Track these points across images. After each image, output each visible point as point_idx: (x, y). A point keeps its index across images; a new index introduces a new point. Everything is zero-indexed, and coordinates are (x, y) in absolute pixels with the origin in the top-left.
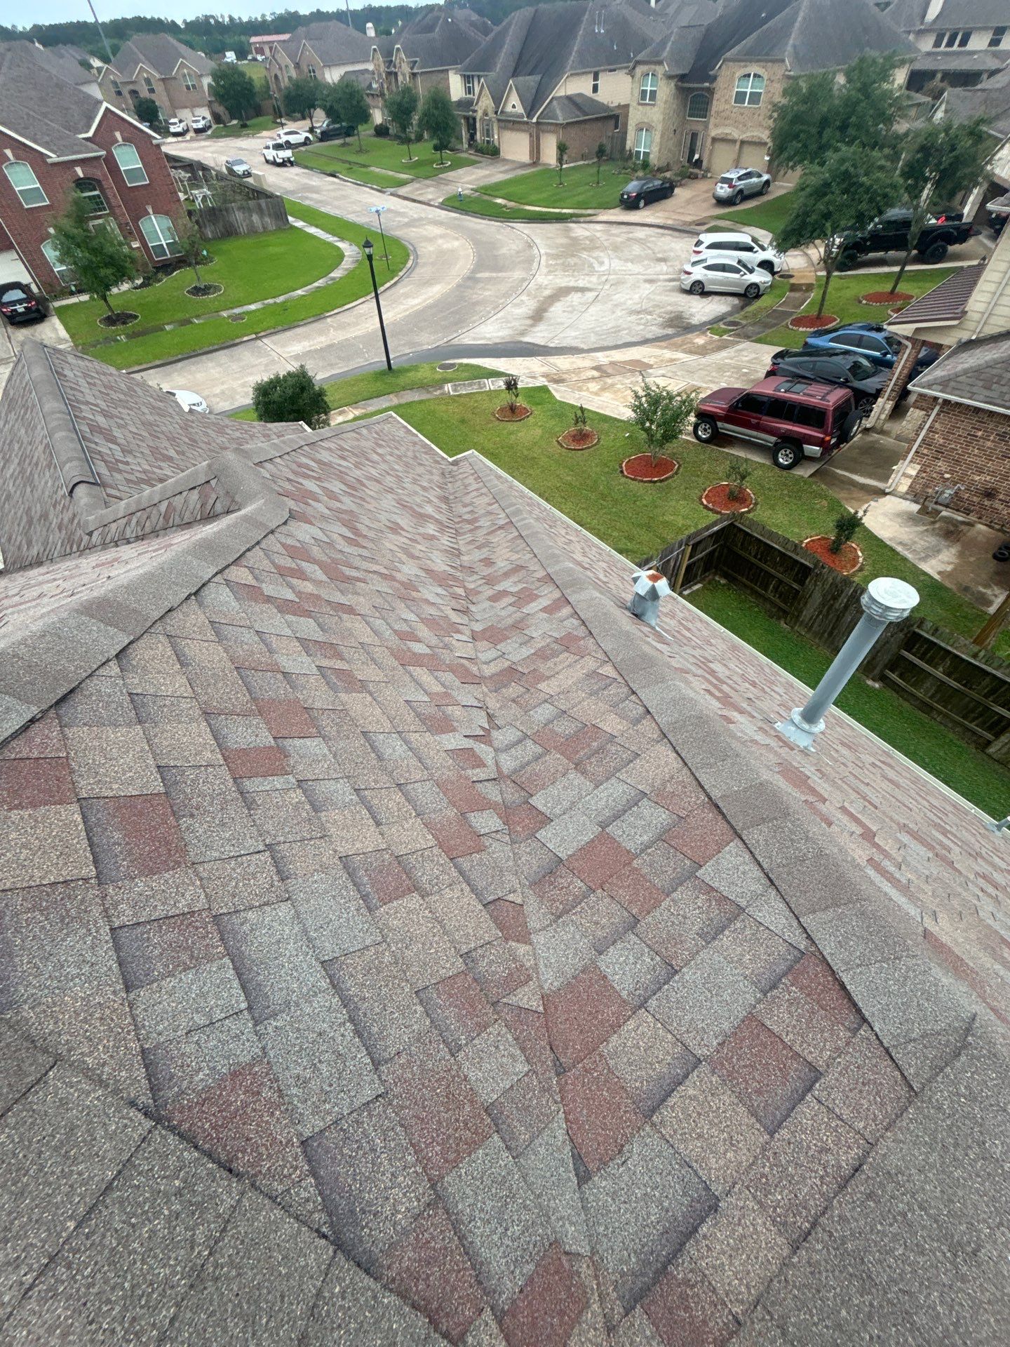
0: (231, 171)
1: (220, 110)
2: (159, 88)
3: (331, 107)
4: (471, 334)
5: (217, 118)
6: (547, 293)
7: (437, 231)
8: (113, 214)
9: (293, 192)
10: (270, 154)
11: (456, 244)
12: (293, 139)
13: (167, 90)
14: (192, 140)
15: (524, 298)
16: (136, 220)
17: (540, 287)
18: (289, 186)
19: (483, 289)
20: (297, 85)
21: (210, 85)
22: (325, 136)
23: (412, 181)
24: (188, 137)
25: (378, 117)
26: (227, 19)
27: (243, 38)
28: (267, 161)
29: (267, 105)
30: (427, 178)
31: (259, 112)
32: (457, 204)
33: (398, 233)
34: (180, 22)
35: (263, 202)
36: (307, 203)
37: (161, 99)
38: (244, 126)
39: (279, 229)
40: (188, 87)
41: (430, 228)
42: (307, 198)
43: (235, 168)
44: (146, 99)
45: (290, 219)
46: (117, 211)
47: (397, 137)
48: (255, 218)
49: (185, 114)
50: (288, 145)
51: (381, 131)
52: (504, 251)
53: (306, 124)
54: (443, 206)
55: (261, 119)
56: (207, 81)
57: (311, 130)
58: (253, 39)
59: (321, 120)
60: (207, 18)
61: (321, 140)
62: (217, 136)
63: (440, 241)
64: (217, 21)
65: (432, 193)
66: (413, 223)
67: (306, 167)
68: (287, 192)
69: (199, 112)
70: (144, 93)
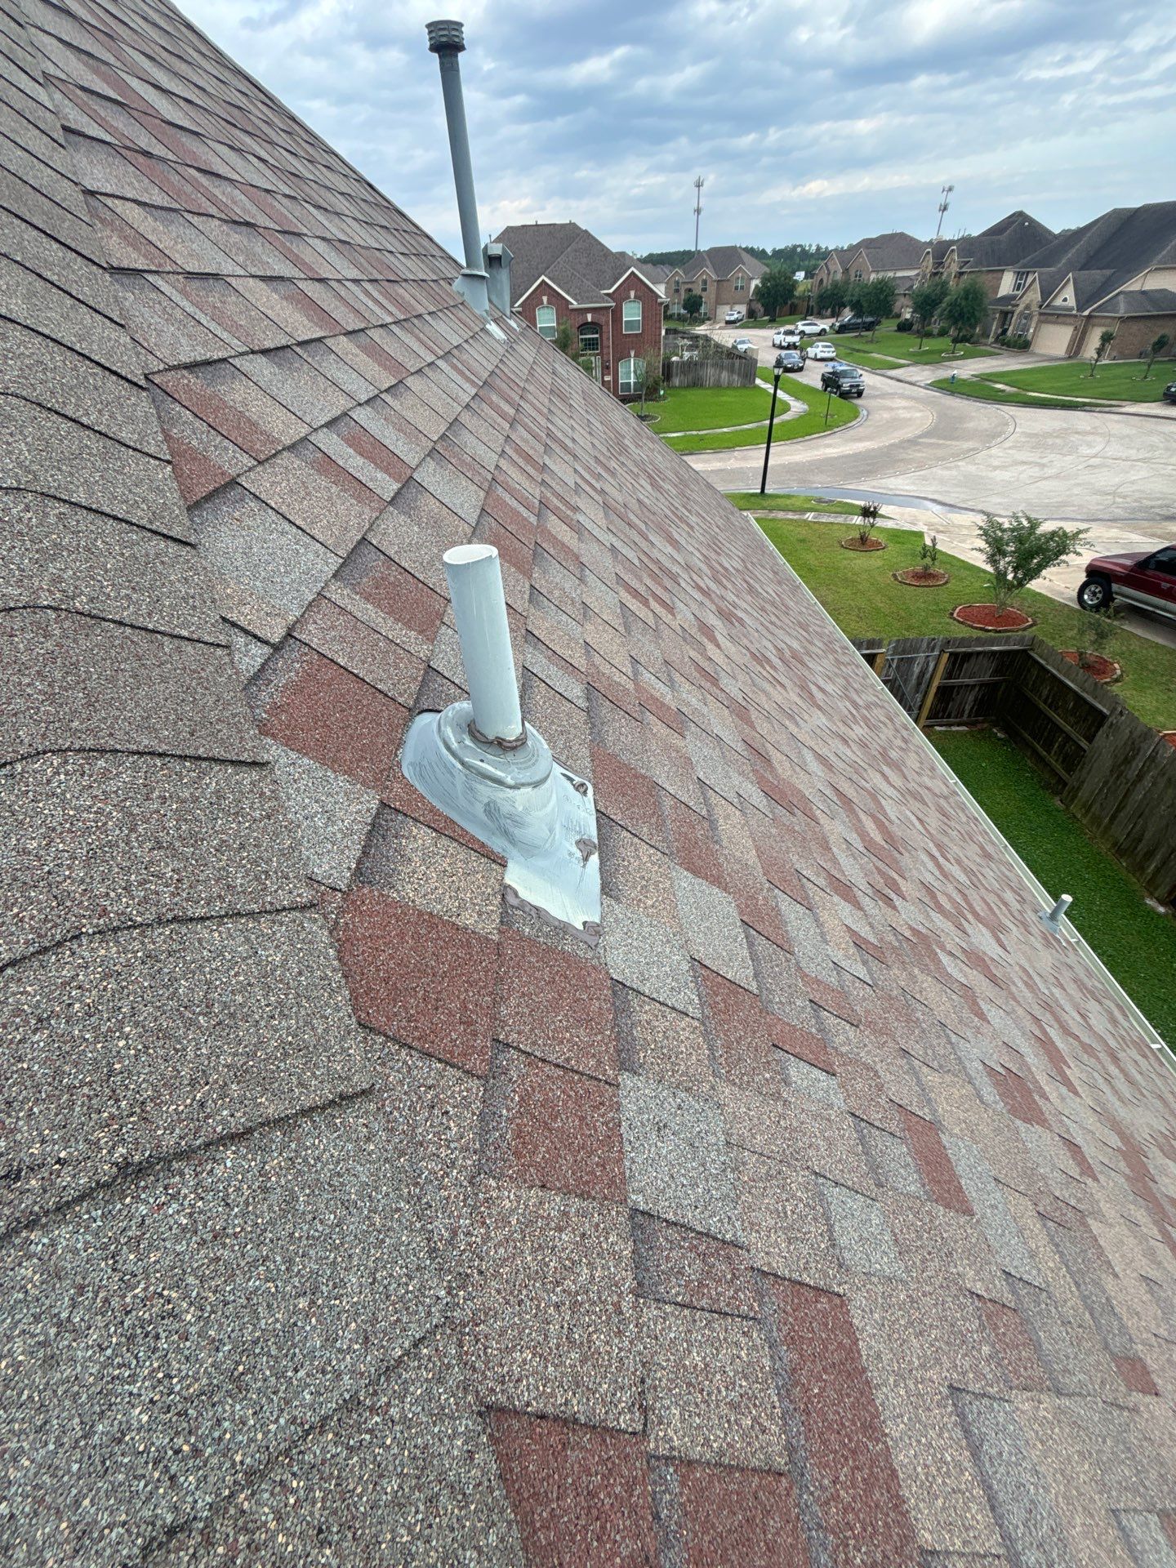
0: (734, 347)
1: (759, 307)
2: (712, 289)
3: (860, 303)
4: (874, 483)
5: (751, 314)
6: (994, 463)
7: (904, 403)
10: (779, 339)
11: (918, 415)
12: (808, 329)
13: (718, 288)
14: (721, 327)
15: (962, 462)
16: (618, 360)
19: (919, 451)
20: (835, 285)
21: (757, 286)
22: (843, 329)
23: (908, 365)
26: (814, 248)
28: (774, 345)
29: (801, 306)
30: (926, 364)
31: (791, 311)
34: (769, 251)
35: (739, 363)
37: (708, 298)
38: (772, 321)
39: (744, 386)
40: (737, 288)
41: (902, 401)
43: (739, 347)
44: (696, 295)
45: (758, 381)
46: (605, 351)
47: (918, 332)
48: (725, 375)
49: (725, 309)
50: (801, 333)
51: (905, 327)
52: (971, 425)
53: (831, 320)
54: (927, 387)
55: (792, 317)
56: (755, 283)
57: (832, 325)
59: (847, 315)
60: (795, 247)
61: (838, 332)
62: (743, 327)
63: (901, 412)
64: (803, 250)
65: (924, 374)
69: (738, 308)
70: (697, 291)
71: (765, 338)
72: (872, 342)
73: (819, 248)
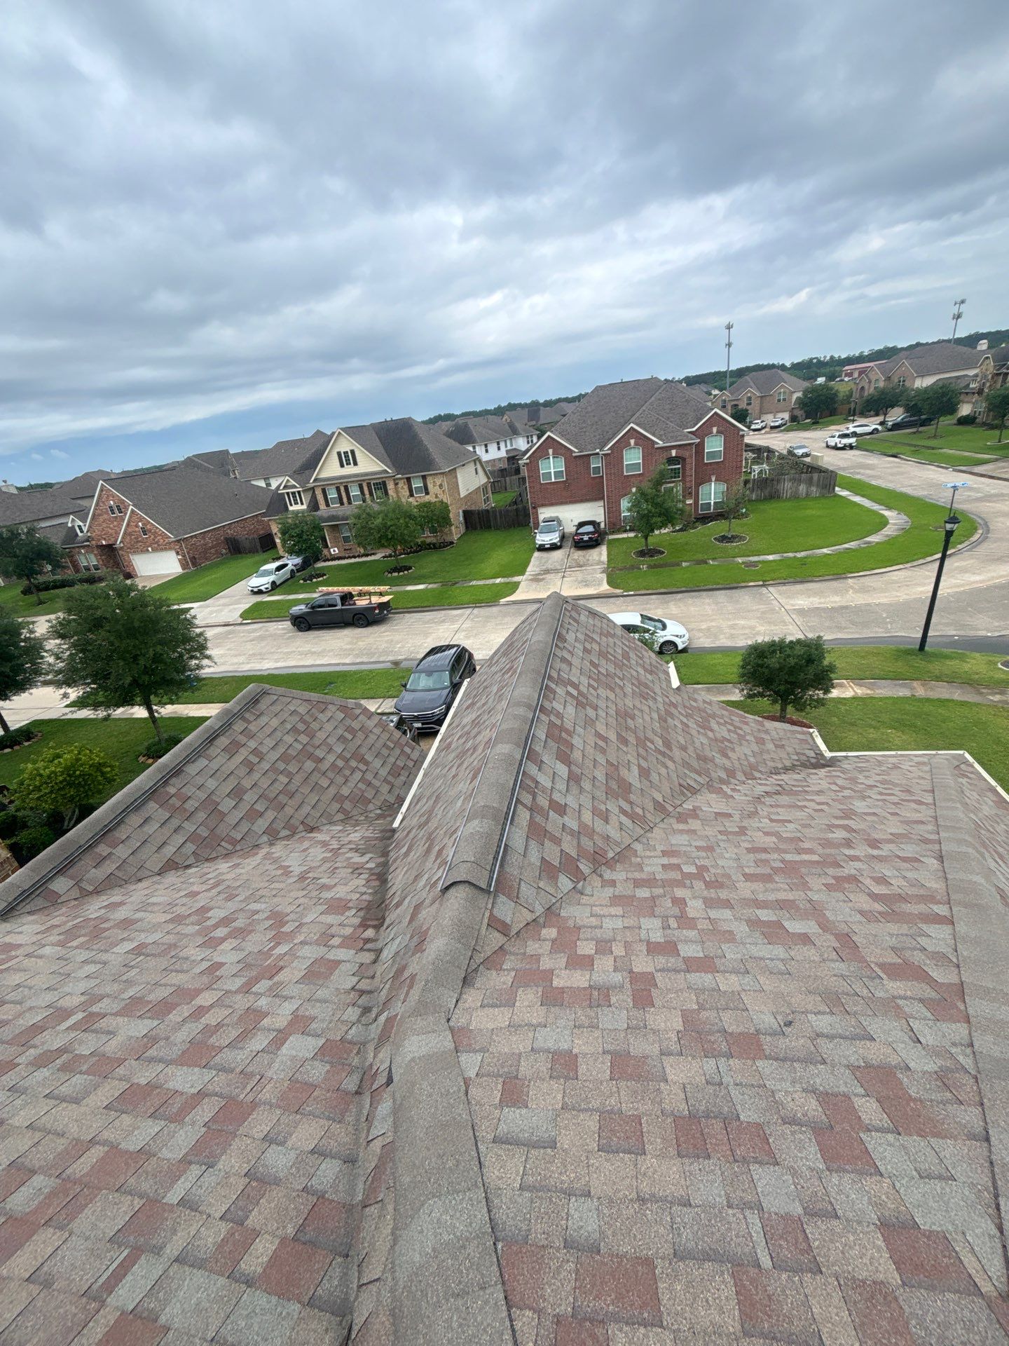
1: (799, 413)
3: (913, 406)
5: (794, 419)
8: (684, 481)
9: (844, 469)
10: (832, 442)
12: (859, 430)
14: (766, 433)
16: (698, 484)
18: (842, 464)
22: (896, 427)
23: (996, 460)
24: (763, 431)
26: (828, 358)
27: (837, 368)
29: (843, 409)
31: (833, 412)
33: (964, 507)
35: (815, 476)
36: (858, 477)
37: (754, 408)
38: (816, 423)
39: (824, 497)
40: (779, 400)
44: (742, 410)
45: (837, 490)
46: (688, 479)
47: (984, 424)
48: (800, 486)
49: (768, 417)
50: (855, 434)
51: (967, 420)
55: (833, 418)
56: (797, 395)
57: (882, 424)
58: (847, 368)
60: (811, 359)
61: (890, 430)
62: (788, 430)
64: (819, 361)
67: (867, 450)
68: (840, 469)
69: (780, 415)
70: (743, 405)
71: (815, 440)
72: (935, 437)
73: (832, 357)
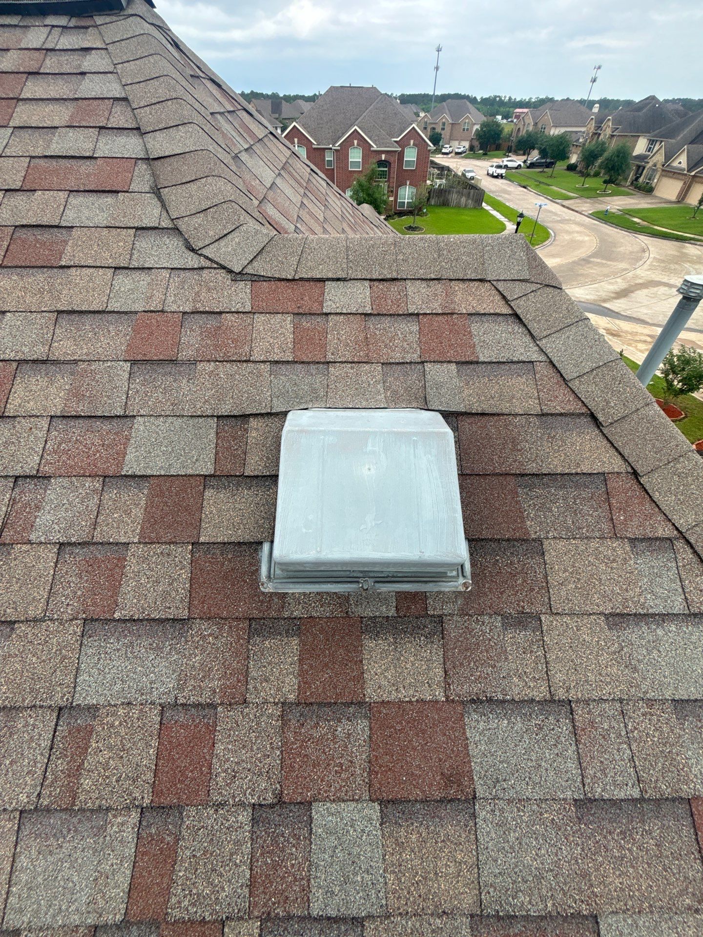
1: (476, 144)
2: (448, 128)
3: (545, 149)
5: (472, 148)
6: (641, 281)
7: (577, 228)
9: (493, 192)
10: (492, 170)
11: (587, 238)
12: (510, 164)
13: (452, 130)
15: (619, 280)
16: (399, 186)
17: (636, 277)
18: (493, 188)
19: (591, 268)
20: (529, 135)
21: (477, 130)
22: (532, 165)
24: (450, 156)
25: (574, 159)
26: (507, 99)
29: (505, 145)
30: (588, 198)
31: (498, 148)
32: (601, 216)
33: (548, 225)
34: (479, 99)
35: (472, 192)
36: (499, 198)
39: (473, 209)
40: (464, 130)
41: (573, 226)
42: (500, 196)
43: (467, 174)
45: (484, 204)
48: (463, 199)
49: (455, 144)
50: (506, 167)
52: (622, 249)
53: (524, 158)
54: (590, 216)
55: (497, 152)
57: (525, 162)
58: (518, 110)
63: (576, 235)
64: (500, 99)
65: (588, 207)
66: (563, 221)
67: (510, 180)
69: (463, 143)
70: (439, 129)
71: (482, 168)
72: (550, 177)
73: (510, 98)
